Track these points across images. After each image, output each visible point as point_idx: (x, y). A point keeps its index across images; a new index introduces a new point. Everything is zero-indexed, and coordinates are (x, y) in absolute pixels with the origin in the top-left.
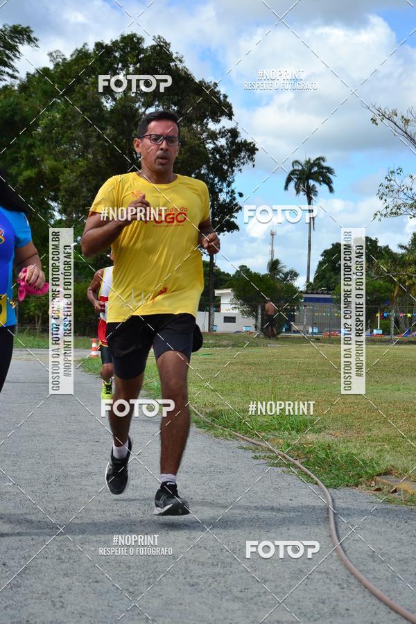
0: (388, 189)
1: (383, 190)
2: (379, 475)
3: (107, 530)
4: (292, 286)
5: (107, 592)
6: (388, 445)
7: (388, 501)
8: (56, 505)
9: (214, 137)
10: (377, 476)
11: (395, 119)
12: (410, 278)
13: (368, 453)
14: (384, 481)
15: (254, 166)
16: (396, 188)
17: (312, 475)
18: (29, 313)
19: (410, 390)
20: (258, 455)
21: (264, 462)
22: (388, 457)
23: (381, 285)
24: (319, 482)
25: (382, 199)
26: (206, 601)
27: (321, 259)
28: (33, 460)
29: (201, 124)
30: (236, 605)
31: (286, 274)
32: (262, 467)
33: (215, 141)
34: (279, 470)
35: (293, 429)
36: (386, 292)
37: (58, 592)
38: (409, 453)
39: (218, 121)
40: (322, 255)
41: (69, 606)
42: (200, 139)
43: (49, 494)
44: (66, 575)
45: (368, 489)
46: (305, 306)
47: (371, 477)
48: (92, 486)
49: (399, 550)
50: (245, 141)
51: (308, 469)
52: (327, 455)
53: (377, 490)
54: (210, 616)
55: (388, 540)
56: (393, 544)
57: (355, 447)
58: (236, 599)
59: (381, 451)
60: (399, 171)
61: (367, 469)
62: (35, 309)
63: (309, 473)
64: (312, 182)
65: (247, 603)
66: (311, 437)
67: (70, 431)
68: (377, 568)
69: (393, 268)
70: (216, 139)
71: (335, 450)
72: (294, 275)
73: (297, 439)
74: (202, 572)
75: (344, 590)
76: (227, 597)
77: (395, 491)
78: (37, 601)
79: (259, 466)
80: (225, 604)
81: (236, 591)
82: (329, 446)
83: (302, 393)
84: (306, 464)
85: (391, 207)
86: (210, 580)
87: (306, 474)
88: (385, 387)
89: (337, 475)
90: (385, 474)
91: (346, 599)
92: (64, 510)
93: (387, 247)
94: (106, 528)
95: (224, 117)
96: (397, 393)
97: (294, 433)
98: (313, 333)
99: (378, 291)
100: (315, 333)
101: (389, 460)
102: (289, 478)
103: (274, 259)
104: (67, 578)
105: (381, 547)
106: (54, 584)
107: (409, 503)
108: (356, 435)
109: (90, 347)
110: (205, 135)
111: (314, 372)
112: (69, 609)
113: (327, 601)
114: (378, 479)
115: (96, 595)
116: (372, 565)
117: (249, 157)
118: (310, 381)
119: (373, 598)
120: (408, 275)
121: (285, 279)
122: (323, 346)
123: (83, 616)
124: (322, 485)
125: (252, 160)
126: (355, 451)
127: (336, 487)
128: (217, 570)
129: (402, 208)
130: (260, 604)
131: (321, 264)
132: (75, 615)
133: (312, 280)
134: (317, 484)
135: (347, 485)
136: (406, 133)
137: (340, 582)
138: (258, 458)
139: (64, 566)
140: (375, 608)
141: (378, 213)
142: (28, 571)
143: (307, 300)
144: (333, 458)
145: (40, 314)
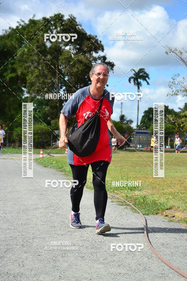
0: (173, 84)
1: (171, 84)
2: (167, 209)
3: (44, 233)
4: (130, 127)
5: (44, 260)
6: (171, 196)
7: (171, 221)
8: (22, 222)
9: (95, 60)
10: (166, 210)
11: (177, 52)
12: (183, 123)
13: (162, 200)
14: (169, 212)
15: (113, 72)
16: (177, 83)
17: (137, 210)
18: (13, 138)
19: (182, 172)
20: (113, 200)
21: (116, 203)
22: (171, 202)
23: (170, 126)
24: (140, 212)
25: (170, 87)
26: (88, 264)
27: (143, 114)
28: (13, 202)
29: (90, 54)
30: (101, 266)
31: (128, 121)
32: (115, 206)
33: (96, 62)
34: (123, 207)
35: (129, 189)
36: (172, 129)
37: (22, 260)
38: (181, 200)
39: (97, 53)
40: (144, 113)
41: (26, 266)
42: (89, 60)
43: (19, 217)
44: (25, 252)
45: (162, 216)
46: (136, 135)
47: (163, 210)
48: (38, 214)
49: (175, 242)
50: (109, 62)
51: (135, 207)
52: (144, 201)
53: (166, 216)
54: (89, 271)
55: (170, 238)
56: (173, 240)
57: (157, 197)
58: (101, 263)
59: (168, 199)
60: (178, 75)
61: (162, 207)
62: (16, 136)
63: (136, 208)
64: (139, 80)
65: (106, 265)
66: (137, 193)
67: (29, 190)
68: (164, 250)
69: (175, 118)
70: (96, 60)
71: (147, 198)
72: (131, 122)
73: (131, 194)
74: (86, 251)
75: (150, 260)
76: (97, 263)
77: (174, 217)
78: (12, 264)
79: (114, 205)
80: (96, 266)
81: (101, 260)
82: (145, 197)
83: (134, 173)
84: (135, 204)
85: (174, 91)
86: (90, 255)
87: (134, 209)
88: (171, 171)
89: (148, 210)
90: (170, 209)
91: (150, 263)
92: (25, 224)
93: (173, 109)
94: (44, 232)
95: (100, 51)
96: (176, 174)
97: (129, 191)
98: (139, 148)
99: (169, 129)
100: (140, 148)
101: (171, 203)
102: (127, 211)
103: (122, 114)
104: (25, 254)
105: (167, 241)
106: (20, 256)
107: (180, 222)
108: (157, 192)
109: (39, 153)
110: (91, 59)
111: (139, 164)
112: (26, 267)
113: (142, 264)
114: (166, 211)
115: (38, 261)
116: (162, 249)
117: (111, 68)
118: (138, 168)
119: (163, 263)
120: (182, 122)
121: (127, 123)
122: (144, 153)
123: (32, 270)
124: (141, 214)
125: (112, 70)
126: (156, 199)
127: (148, 215)
128: (93, 250)
129: (180, 92)
130: (112, 265)
131: (143, 117)
132: (29, 270)
133: (139, 124)
134: (139, 213)
135: (153, 214)
136: (181, 58)
137: (148, 256)
138: (113, 202)
139: (24, 249)
140: (163, 267)
141: (169, 94)
142: (8, 251)
143: (137, 133)
144: (147, 202)
145: (18, 139)
